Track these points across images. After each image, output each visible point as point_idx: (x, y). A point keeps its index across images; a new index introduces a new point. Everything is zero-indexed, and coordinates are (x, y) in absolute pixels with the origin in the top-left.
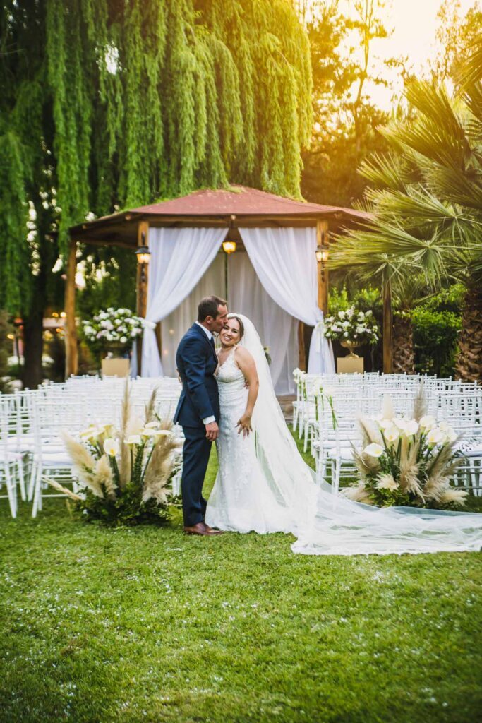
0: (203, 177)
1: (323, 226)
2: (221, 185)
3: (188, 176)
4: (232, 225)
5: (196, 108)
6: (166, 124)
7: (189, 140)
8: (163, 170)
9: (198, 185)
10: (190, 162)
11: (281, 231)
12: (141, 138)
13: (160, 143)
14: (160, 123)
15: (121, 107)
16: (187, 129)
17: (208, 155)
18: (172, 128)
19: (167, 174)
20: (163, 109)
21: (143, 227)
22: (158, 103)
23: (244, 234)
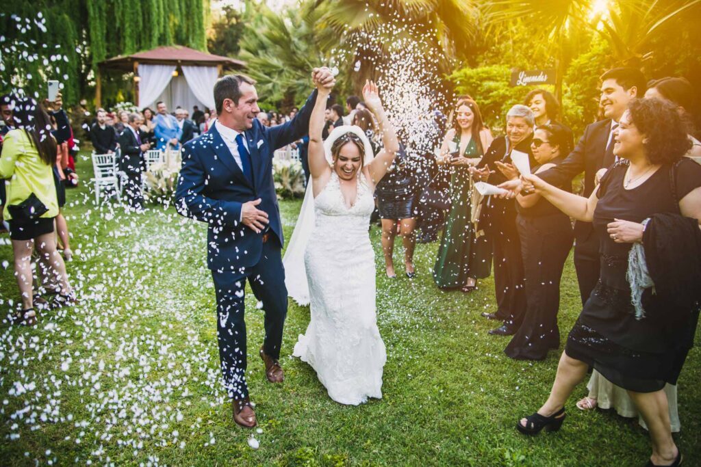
0: (162, 41)
1: (220, 67)
2: (170, 45)
3: (155, 40)
4: (178, 64)
5: (158, 8)
6: (143, 15)
7: (155, 23)
8: (143, 36)
9: (160, 44)
10: (156, 34)
11: (201, 68)
12: (131, 20)
13: (141, 24)
14: (141, 14)
15: (121, 5)
16: (154, 17)
17: (165, 30)
18: (146, 16)
19: (145, 38)
20: (142, 7)
21: (136, 64)
22: (139, 4)
23: (184, 69)
